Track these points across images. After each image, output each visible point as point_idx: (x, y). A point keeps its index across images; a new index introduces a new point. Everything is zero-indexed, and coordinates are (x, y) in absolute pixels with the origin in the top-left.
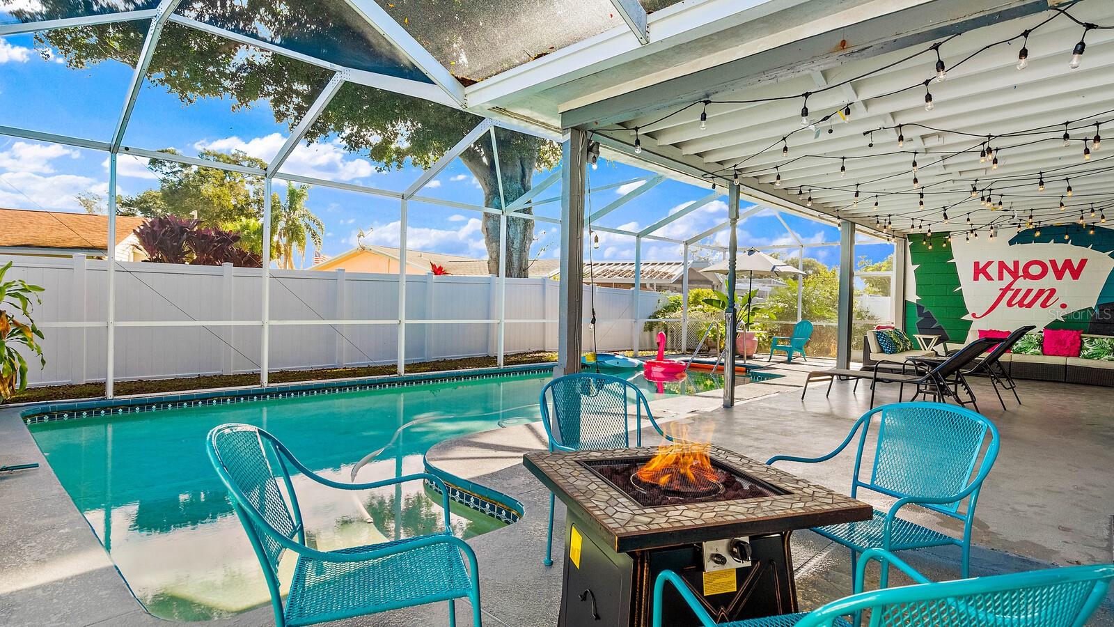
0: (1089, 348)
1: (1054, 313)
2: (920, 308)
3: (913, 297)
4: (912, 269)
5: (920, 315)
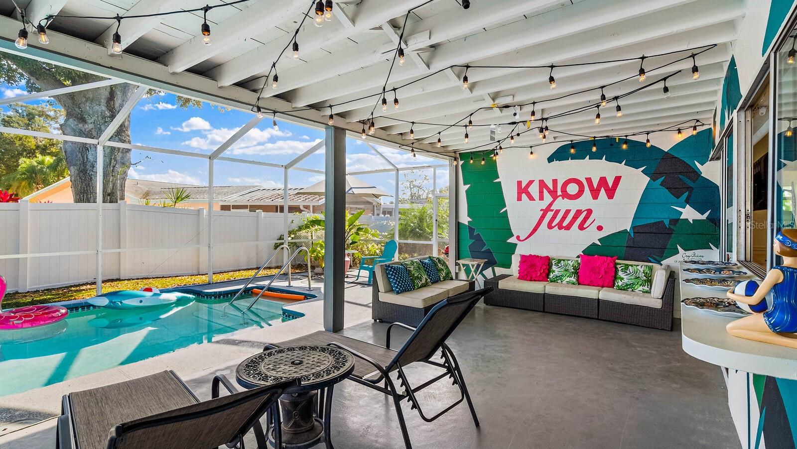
0: (624, 278)
1: (591, 237)
2: (471, 230)
3: (465, 219)
4: (463, 188)
5: (471, 238)
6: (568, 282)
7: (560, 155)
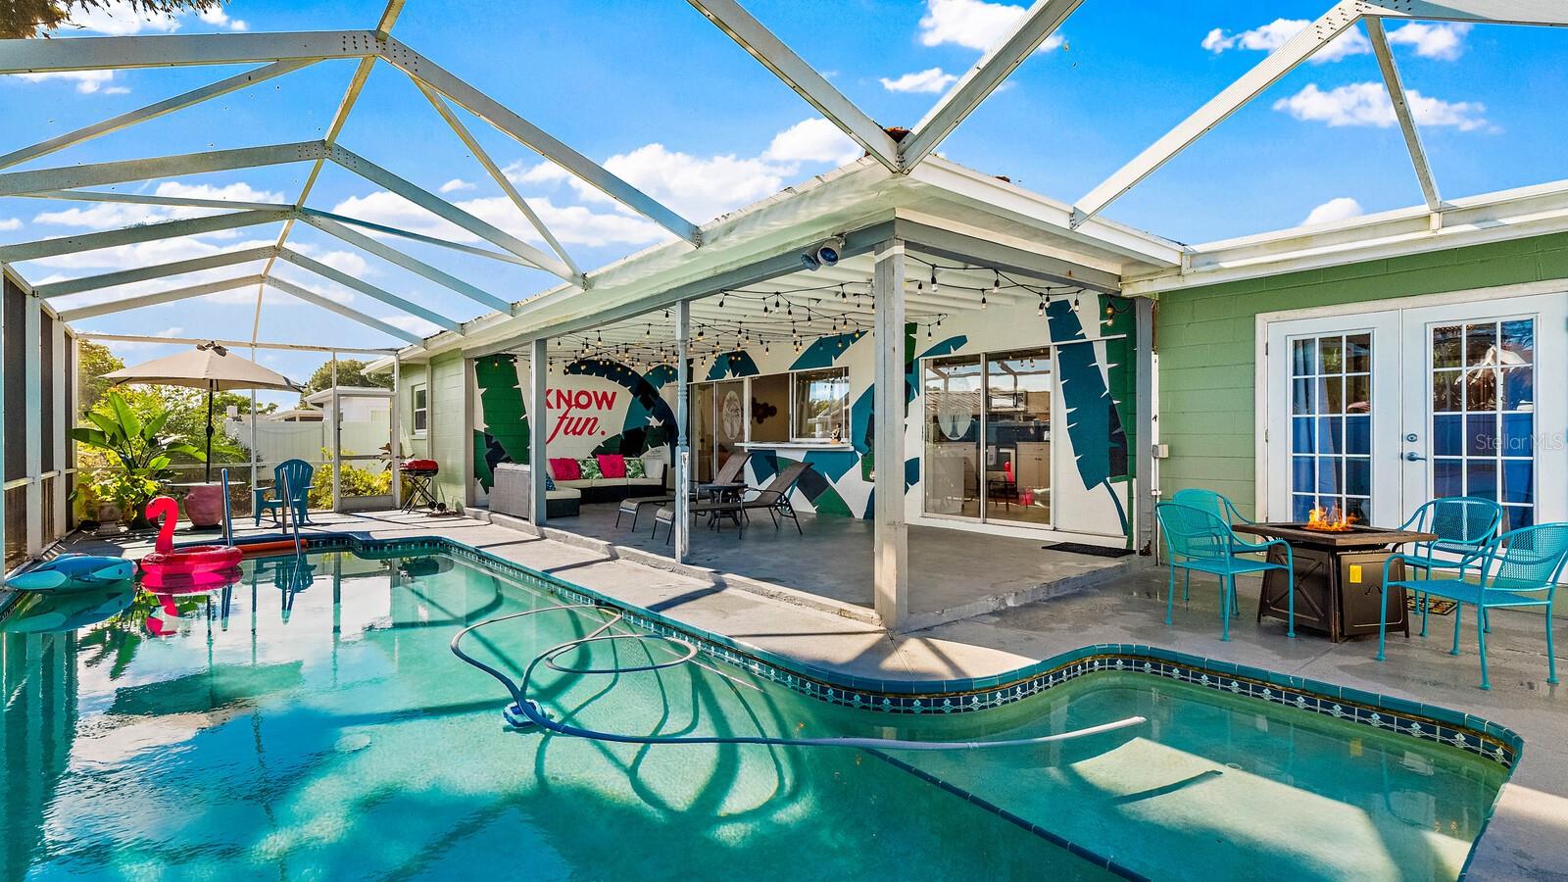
0: (632, 470)
1: (598, 440)
2: (488, 438)
3: (481, 426)
4: (479, 392)
5: (488, 447)
6: (597, 478)
7: (574, 369)
